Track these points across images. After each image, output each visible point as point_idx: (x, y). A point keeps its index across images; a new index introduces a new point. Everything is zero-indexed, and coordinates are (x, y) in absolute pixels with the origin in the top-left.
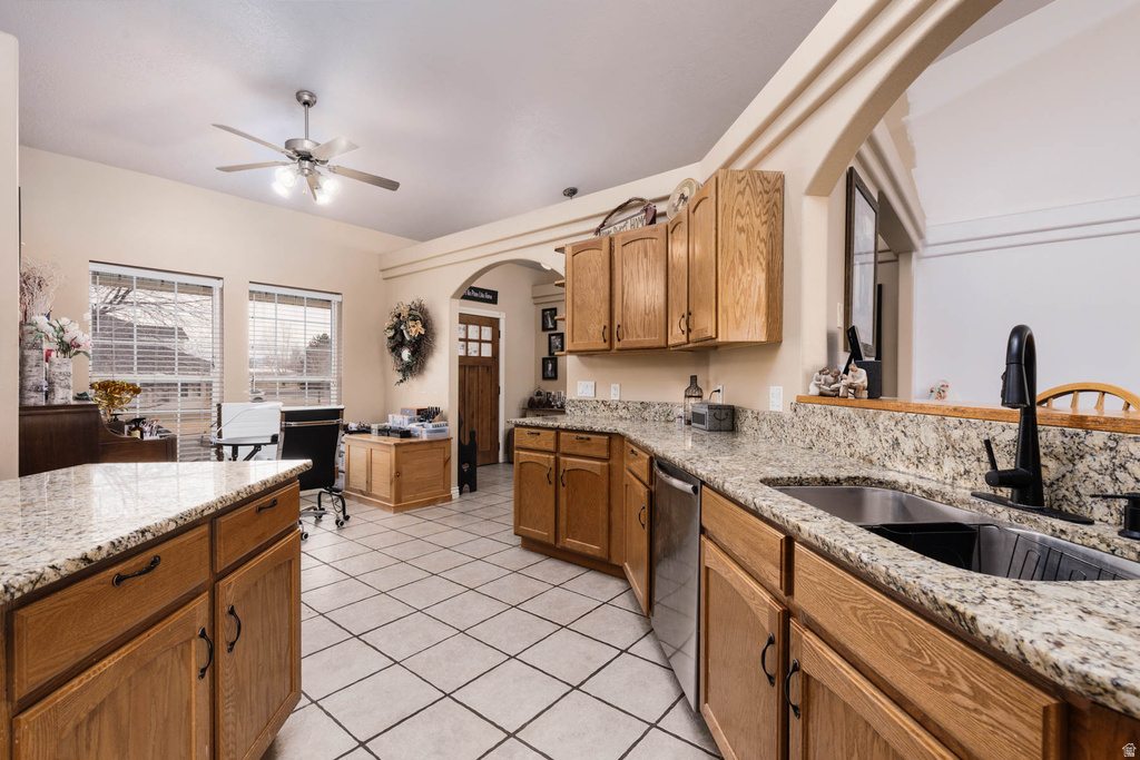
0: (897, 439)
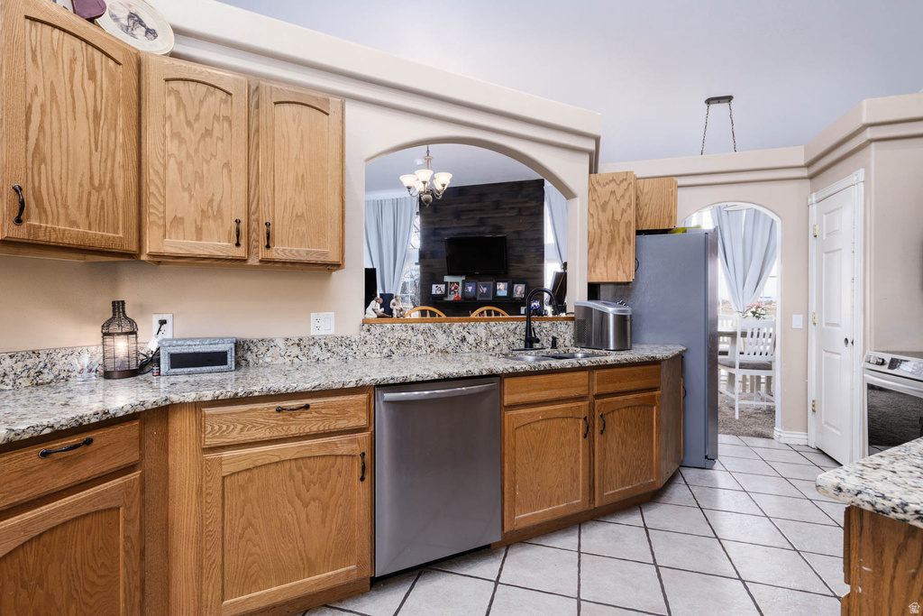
0: (464, 336)
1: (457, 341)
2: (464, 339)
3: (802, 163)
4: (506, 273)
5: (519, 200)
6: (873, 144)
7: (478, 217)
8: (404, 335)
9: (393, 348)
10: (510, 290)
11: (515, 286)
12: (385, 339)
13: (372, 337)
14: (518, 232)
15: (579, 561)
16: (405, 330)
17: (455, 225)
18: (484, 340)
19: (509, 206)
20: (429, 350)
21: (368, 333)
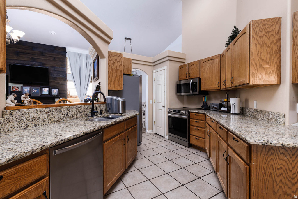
0: (67, 113)
1: (64, 115)
2: (67, 114)
3: (152, 62)
4: (48, 84)
5: (54, 54)
6: (168, 61)
7: (31, 57)
8: (36, 115)
9: (29, 123)
10: (50, 91)
11: (53, 90)
12: (23, 118)
13: (14, 118)
14: (54, 67)
15: (129, 191)
16: (36, 112)
17: (16, 59)
18: (76, 114)
19: (49, 55)
20: (50, 121)
21: (10, 116)
